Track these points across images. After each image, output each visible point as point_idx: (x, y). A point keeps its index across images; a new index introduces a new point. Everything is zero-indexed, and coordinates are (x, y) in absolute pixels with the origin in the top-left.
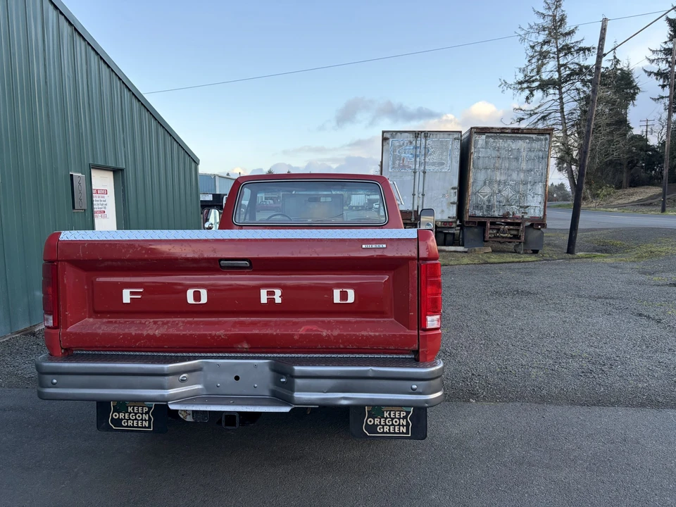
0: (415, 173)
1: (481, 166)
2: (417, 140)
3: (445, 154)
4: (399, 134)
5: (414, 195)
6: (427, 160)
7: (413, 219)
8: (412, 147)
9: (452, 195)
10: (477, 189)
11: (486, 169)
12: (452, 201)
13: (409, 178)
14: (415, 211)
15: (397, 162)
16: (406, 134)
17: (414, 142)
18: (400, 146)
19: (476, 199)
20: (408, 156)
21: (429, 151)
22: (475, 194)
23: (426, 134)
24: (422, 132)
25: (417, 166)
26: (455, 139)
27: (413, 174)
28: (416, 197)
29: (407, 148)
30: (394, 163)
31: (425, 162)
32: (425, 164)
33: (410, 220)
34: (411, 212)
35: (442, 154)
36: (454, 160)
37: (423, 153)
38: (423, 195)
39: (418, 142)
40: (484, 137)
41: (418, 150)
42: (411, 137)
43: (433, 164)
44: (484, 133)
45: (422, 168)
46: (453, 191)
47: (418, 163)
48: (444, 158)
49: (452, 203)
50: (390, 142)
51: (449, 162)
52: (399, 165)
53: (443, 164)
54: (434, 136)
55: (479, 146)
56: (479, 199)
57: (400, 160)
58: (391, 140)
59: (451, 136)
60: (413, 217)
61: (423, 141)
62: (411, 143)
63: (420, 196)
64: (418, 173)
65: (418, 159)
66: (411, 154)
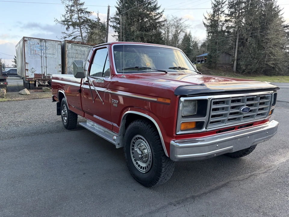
0: (41, 57)
1: (70, 56)
2: (41, 43)
3: (54, 50)
4: (32, 39)
5: (42, 67)
6: (47, 52)
7: (43, 78)
8: (39, 46)
9: (59, 68)
10: (70, 65)
11: (72, 57)
12: (59, 70)
13: (39, 59)
14: (43, 74)
15: (32, 52)
16: (36, 39)
17: (40, 44)
18: (33, 45)
19: (69, 70)
20: (37, 49)
21: (47, 48)
22: (69, 68)
23: (46, 41)
24: (43, 39)
25: (42, 54)
26: (59, 44)
27: (41, 58)
28: (43, 68)
29: (37, 46)
30: (31, 52)
31: (46, 53)
32: (46, 54)
33: (41, 78)
34: (41, 75)
35: (53, 50)
36: (59, 53)
37: (45, 49)
38: (46, 67)
39: (42, 44)
40: (70, 44)
41: (42, 47)
42: (38, 41)
43: (50, 54)
44: (70, 43)
45: (45, 55)
46: (59, 66)
47: (43, 53)
48: (54, 52)
49: (59, 71)
50: (28, 42)
51: (57, 54)
52: (34, 53)
53: (54, 54)
54: (49, 42)
55: (69, 48)
56: (70, 70)
57: (34, 51)
58: (28, 41)
59: (57, 43)
60: (42, 77)
61: (44, 43)
62: (38, 44)
63: (45, 67)
64: (43, 58)
65: (42, 51)
66: (39, 49)
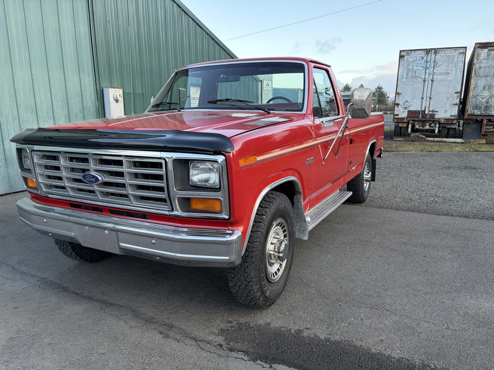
0: (424, 81)
1: (481, 74)
2: (428, 56)
3: (451, 65)
4: (413, 52)
5: (422, 98)
6: (435, 71)
7: (420, 117)
8: (423, 62)
9: (455, 98)
10: (477, 93)
11: (486, 76)
12: (455, 102)
13: (420, 85)
14: (423, 111)
15: (410, 74)
16: (419, 52)
17: (425, 58)
18: (414, 61)
19: (476, 101)
20: (419, 69)
21: (437, 64)
22: (475, 97)
23: (436, 51)
24: (432, 49)
25: (427, 76)
26: (460, 53)
27: (423, 82)
28: (424, 100)
29: (419, 62)
30: (407, 75)
31: (433, 73)
32: (433, 74)
33: (418, 118)
34: (419, 112)
35: (448, 66)
36: (458, 70)
37: (432, 66)
38: (430, 98)
39: (429, 58)
40: (486, 50)
41: (429, 63)
42: (423, 54)
43: (441, 74)
44: (486, 47)
45: (431, 77)
46: (456, 95)
47: (428, 74)
48: (450, 69)
49: (454, 104)
50: (406, 59)
51: (454, 72)
52: (412, 76)
53: (449, 73)
54: (443, 51)
55: (481, 58)
56: (478, 101)
57: (412, 72)
58: (406, 57)
59: (457, 52)
60: (421, 115)
61: (433, 56)
62: (423, 58)
63: (428, 99)
64: (427, 82)
65: (428, 71)
66: (422, 67)
